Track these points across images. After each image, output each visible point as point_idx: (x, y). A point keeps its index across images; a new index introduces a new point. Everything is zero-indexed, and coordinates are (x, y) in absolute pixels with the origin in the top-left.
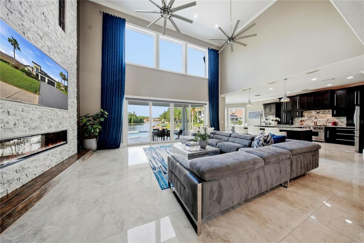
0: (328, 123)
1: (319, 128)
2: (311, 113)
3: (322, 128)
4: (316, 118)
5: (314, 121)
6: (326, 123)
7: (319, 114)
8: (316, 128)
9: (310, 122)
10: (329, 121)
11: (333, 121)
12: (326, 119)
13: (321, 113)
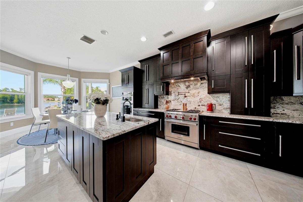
0: (201, 106)
1: (191, 119)
2: (179, 87)
3: (195, 119)
4: (186, 97)
5: (183, 102)
6: (199, 106)
7: (189, 89)
8: (185, 117)
9: (177, 103)
10: (202, 102)
11: (209, 103)
12: (198, 99)
13: (191, 86)
